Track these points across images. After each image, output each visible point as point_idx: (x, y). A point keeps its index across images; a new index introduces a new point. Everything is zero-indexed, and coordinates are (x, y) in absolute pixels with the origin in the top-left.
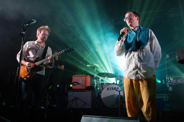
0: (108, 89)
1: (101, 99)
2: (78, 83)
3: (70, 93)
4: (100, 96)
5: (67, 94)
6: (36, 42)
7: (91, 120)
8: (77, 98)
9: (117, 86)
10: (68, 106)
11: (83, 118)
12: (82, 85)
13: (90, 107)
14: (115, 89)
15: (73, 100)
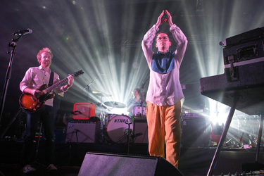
0: (116, 121)
1: (107, 132)
2: (80, 113)
3: (70, 125)
4: (105, 129)
5: (66, 126)
6: (40, 67)
7: (97, 158)
8: (77, 131)
9: (126, 118)
10: (67, 140)
11: (87, 155)
12: (84, 115)
13: (93, 142)
14: (124, 121)
15: (73, 132)
